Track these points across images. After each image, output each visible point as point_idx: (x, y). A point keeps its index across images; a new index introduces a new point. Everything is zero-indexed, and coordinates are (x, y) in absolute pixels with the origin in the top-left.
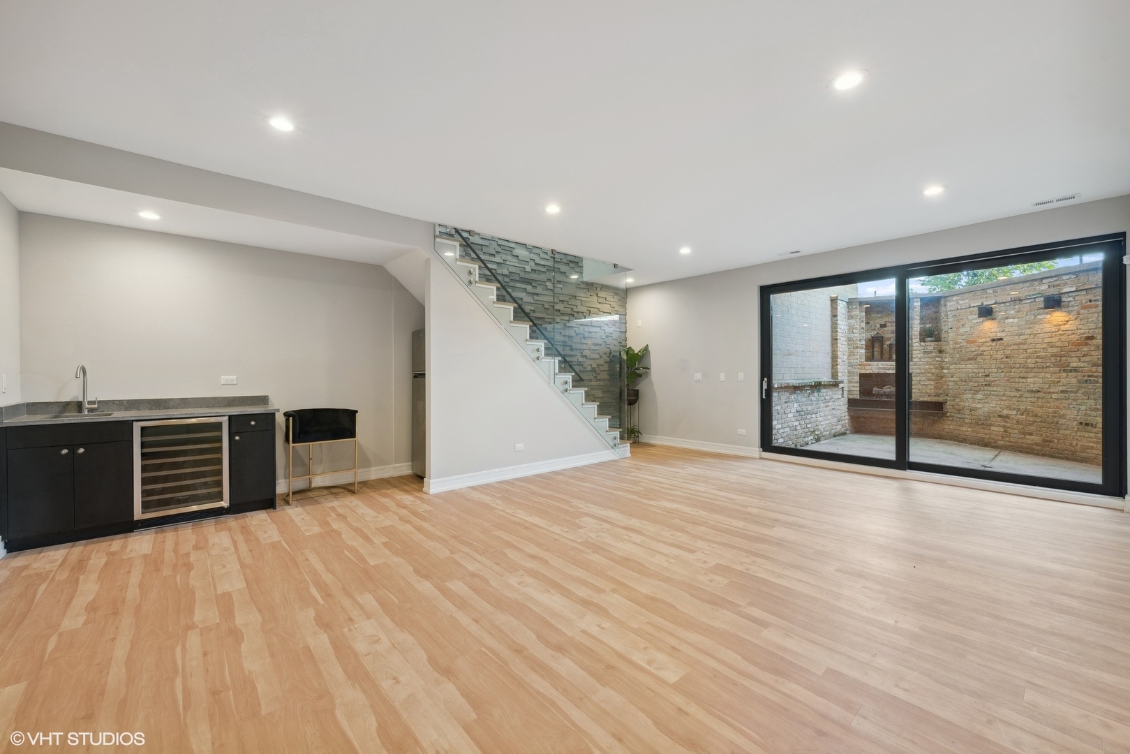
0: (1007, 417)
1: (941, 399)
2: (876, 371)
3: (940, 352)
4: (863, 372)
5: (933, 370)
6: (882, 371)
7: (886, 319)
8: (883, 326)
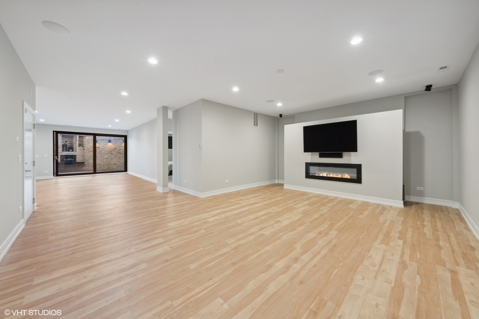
0: (101, 164)
1: (84, 161)
2: (66, 154)
3: (84, 150)
4: (62, 154)
5: (82, 154)
6: (68, 154)
7: (67, 140)
8: (66, 142)
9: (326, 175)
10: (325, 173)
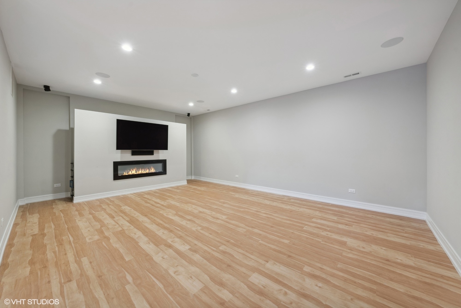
9: (135, 172)
10: (134, 170)
